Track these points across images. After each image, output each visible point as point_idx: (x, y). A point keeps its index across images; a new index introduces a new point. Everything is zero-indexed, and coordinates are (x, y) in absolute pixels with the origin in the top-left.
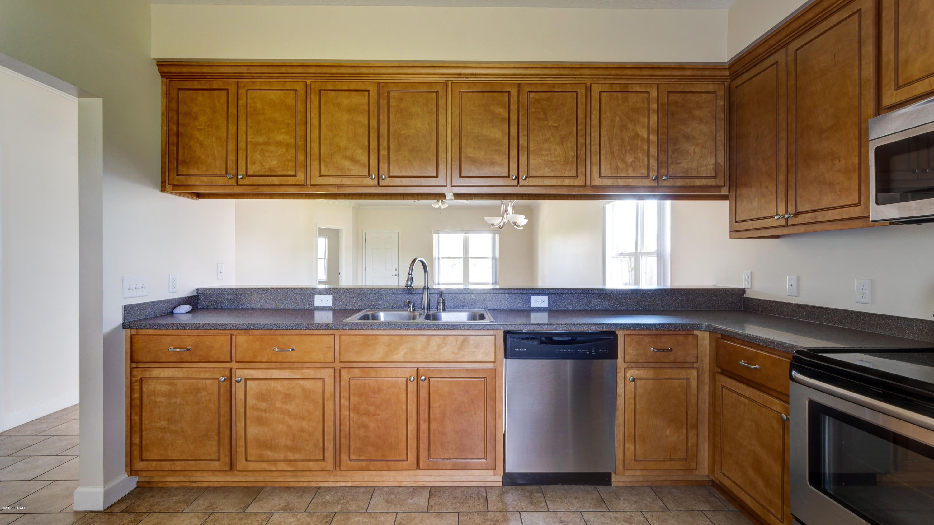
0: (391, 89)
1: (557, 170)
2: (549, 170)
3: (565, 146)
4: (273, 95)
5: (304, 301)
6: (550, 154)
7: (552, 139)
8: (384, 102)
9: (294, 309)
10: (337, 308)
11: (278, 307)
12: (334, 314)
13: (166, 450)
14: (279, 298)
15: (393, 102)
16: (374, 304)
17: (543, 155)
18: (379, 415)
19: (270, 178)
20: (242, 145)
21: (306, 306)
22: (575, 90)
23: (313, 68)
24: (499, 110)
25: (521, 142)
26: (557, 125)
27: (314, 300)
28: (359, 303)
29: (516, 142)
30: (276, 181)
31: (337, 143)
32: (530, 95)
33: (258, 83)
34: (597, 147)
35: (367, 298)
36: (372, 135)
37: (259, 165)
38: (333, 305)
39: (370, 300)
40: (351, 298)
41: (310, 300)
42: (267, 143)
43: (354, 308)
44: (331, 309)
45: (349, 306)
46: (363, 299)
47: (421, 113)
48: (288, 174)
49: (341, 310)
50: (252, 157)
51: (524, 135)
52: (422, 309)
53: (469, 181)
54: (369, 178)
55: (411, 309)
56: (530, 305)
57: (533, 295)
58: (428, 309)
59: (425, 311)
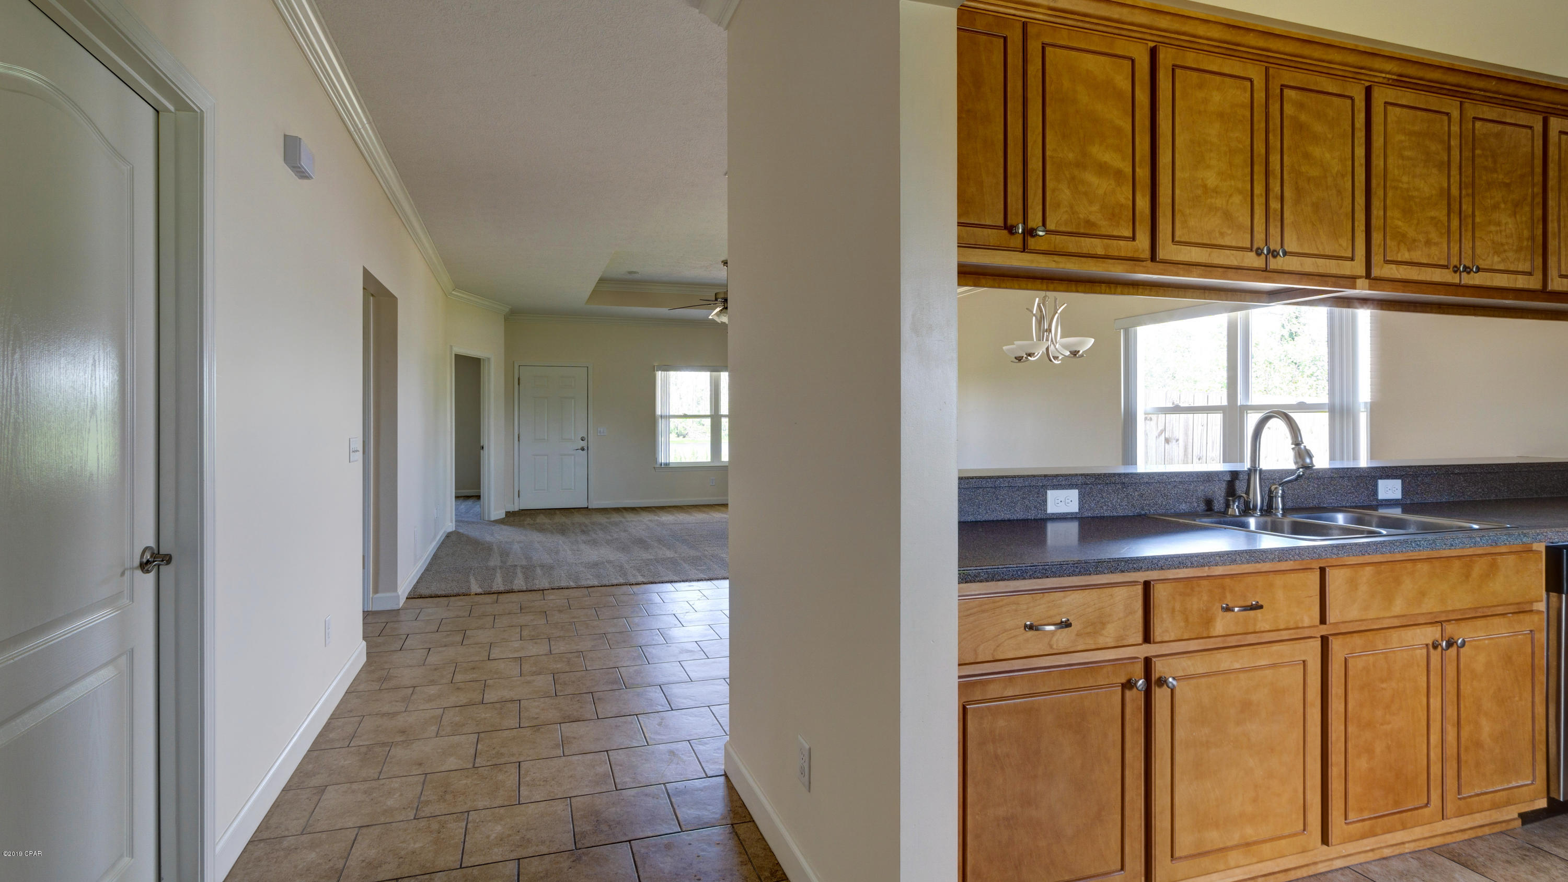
0: (1286, 83)
1: (1508, 259)
2: (1499, 259)
3: (1518, 217)
4: (1090, 63)
5: (1027, 502)
6: (1501, 231)
7: (1503, 206)
8: (1275, 108)
9: (1009, 520)
10: (1086, 514)
11: (979, 518)
12: (1081, 527)
13: (1016, 867)
14: (980, 498)
15: (1289, 110)
16: (1149, 505)
17: (1491, 232)
18: (1389, 723)
19: (1088, 241)
20: (1035, 164)
21: (1031, 515)
22: (1529, 125)
23: (1168, 18)
24: (1434, 147)
25: (1464, 207)
26: (1508, 181)
27: (1045, 501)
28: (1124, 503)
29: (1457, 206)
30: (1097, 246)
31: (1202, 179)
32: (1476, 124)
33: (1065, 33)
34: (1556, 225)
35: (1136, 493)
36: (1256, 168)
37: (1067, 211)
38: (1079, 509)
39: (1141, 496)
40: (1110, 494)
41: (1039, 500)
42: (1081, 165)
43: (1115, 514)
44: (1076, 518)
45: (1106, 510)
46: (1131, 495)
47: (1330, 136)
48: (1120, 234)
49: (1093, 518)
50: (1054, 191)
51: (1468, 195)
52: (1250, 509)
53: (1397, 270)
54: (1253, 254)
55: (1235, 510)
56: (1377, 495)
57: (1381, 479)
58: (1261, 510)
59: (1259, 513)
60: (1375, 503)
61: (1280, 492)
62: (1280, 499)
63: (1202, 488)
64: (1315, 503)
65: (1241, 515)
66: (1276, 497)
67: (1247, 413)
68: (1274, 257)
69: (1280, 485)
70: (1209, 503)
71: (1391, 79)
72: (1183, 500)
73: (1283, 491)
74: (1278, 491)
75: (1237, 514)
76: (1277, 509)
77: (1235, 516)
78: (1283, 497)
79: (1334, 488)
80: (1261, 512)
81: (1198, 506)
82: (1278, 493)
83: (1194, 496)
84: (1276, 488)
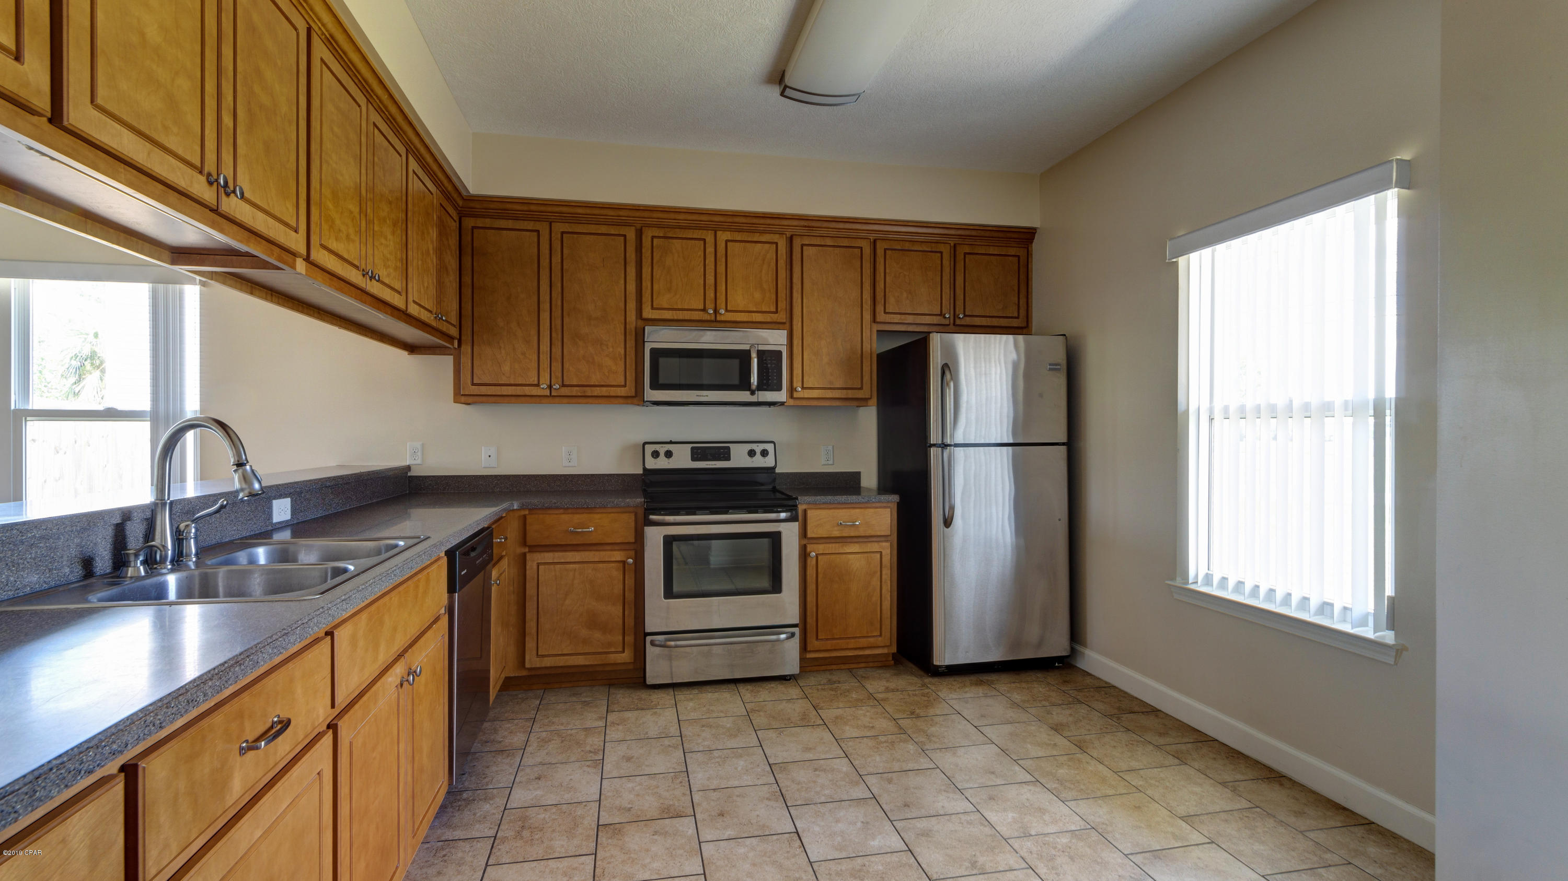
1: (391, 275)
2: (386, 273)
3: (395, 236)
6: (387, 246)
7: (388, 221)
17: (382, 244)
22: (400, 152)
24: (352, 135)
25: (368, 210)
26: (390, 199)
29: (365, 208)
32: (375, 130)
34: (411, 254)
36: (207, 52)
51: (370, 199)
52: (156, 563)
53: (329, 259)
54: (203, 179)
55: (139, 568)
56: (272, 519)
57: (275, 499)
58: (172, 562)
59: (169, 567)
60: (270, 528)
61: (193, 531)
62: (192, 540)
63: (77, 541)
64: (217, 538)
65: (149, 575)
66: (186, 539)
67: (26, 421)
68: (228, 195)
69: (193, 521)
70: (87, 564)
71: (326, 35)
72: (47, 566)
73: (197, 530)
74: (191, 529)
75: (143, 573)
76: (189, 555)
77: (140, 578)
78: (196, 538)
79: (236, 516)
80: (173, 565)
81: (72, 572)
82: (190, 532)
83: (65, 558)
84: (187, 526)
